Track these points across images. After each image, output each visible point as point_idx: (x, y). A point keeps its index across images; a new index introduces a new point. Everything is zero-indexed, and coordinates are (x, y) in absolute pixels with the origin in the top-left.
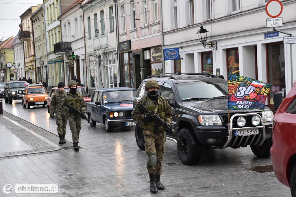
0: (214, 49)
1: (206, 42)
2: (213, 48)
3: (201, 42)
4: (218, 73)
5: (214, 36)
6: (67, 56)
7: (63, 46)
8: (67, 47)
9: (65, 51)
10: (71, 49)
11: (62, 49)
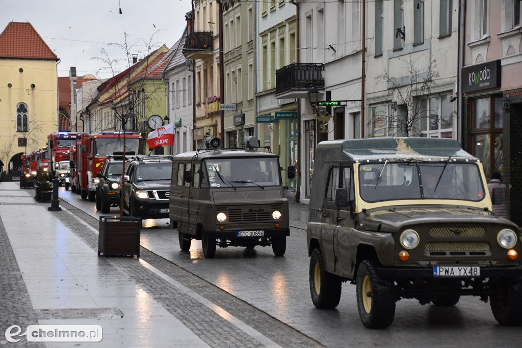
6: (312, 103)
7: (301, 75)
8: (311, 78)
9: (305, 89)
10: (323, 85)
11: (298, 82)
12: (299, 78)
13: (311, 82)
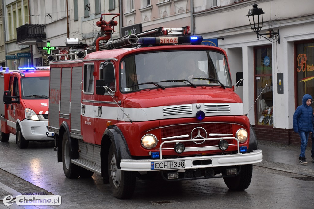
0: (275, 41)
1: (261, 29)
2: (272, 41)
3: (253, 31)
4: (280, 80)
5: (274, 21)
6: (39, 48)
7: (32, 31)
8: (38, 33)
9: (34, 39)
10: (45, 37)
11: (30, 35)
12: (30, 33)
13: (38, 35)
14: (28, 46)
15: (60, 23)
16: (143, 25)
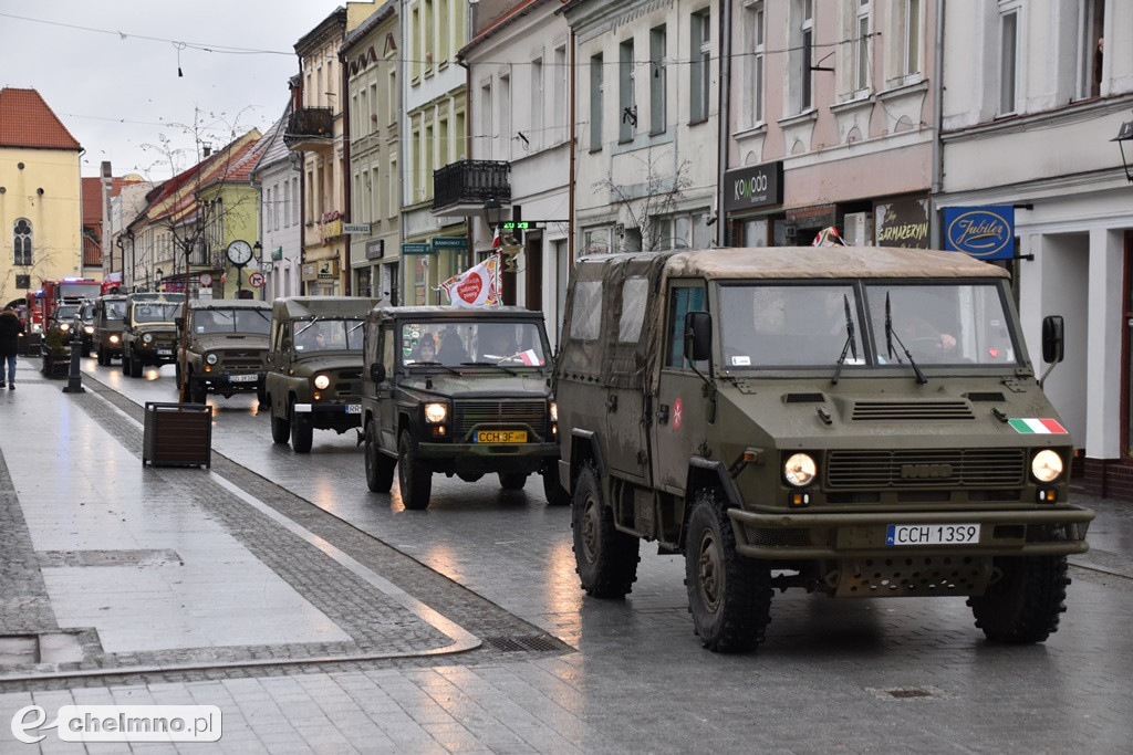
6: (489, 224)
7: (474, 179)
8: (490, 185)
9: (479, 201)
10: (509, 195)
11: (468, 190)
12: (470, 184)
13: (490, 190)
14: (460, 219)
15: (552, 157)
16: (786, 166)
